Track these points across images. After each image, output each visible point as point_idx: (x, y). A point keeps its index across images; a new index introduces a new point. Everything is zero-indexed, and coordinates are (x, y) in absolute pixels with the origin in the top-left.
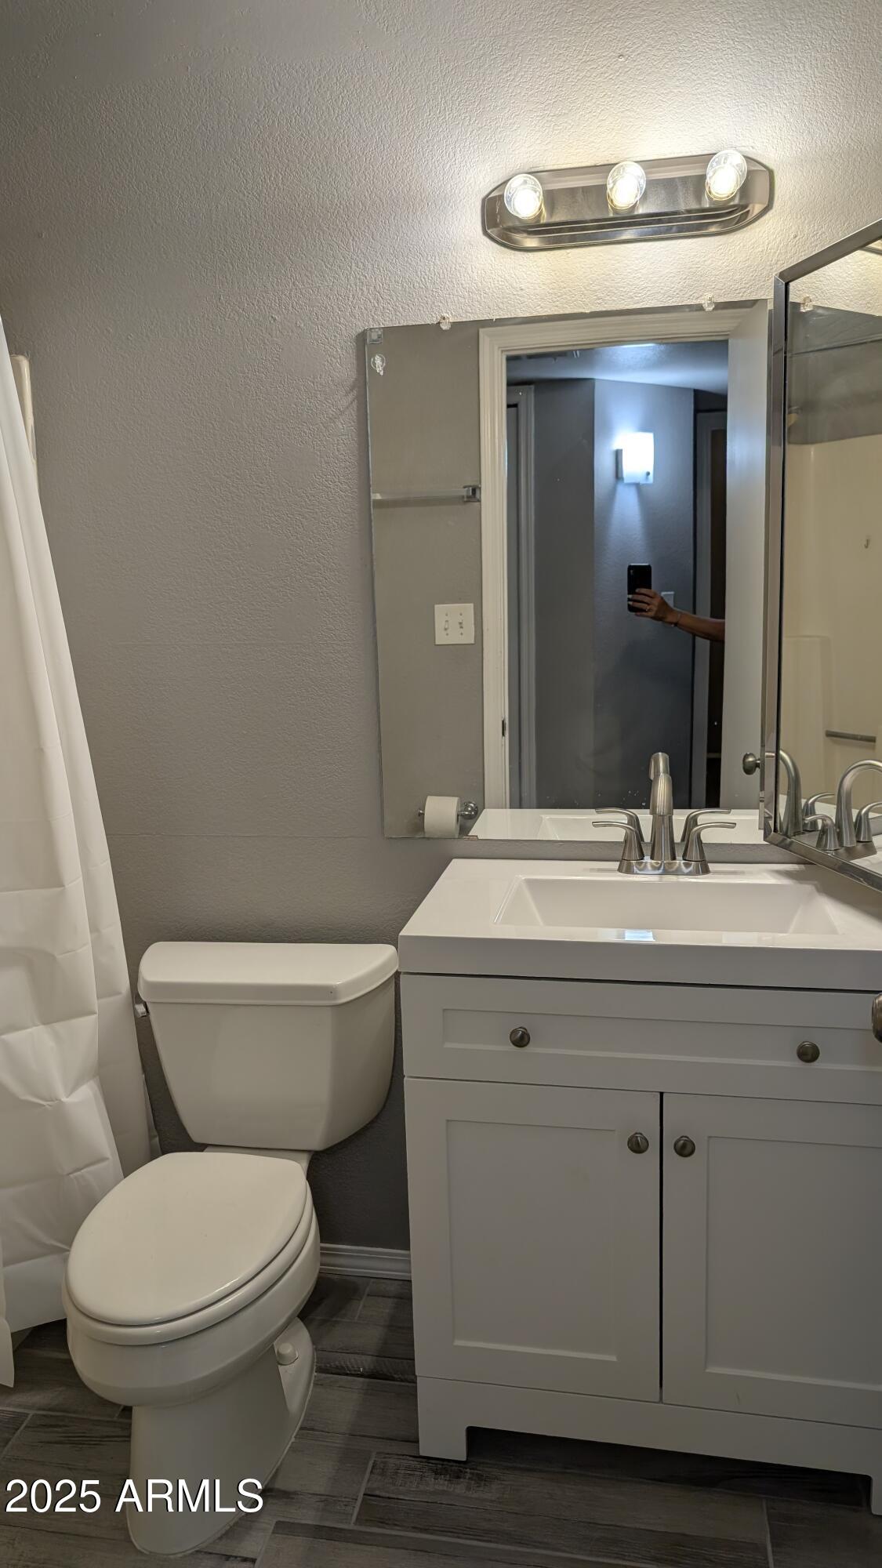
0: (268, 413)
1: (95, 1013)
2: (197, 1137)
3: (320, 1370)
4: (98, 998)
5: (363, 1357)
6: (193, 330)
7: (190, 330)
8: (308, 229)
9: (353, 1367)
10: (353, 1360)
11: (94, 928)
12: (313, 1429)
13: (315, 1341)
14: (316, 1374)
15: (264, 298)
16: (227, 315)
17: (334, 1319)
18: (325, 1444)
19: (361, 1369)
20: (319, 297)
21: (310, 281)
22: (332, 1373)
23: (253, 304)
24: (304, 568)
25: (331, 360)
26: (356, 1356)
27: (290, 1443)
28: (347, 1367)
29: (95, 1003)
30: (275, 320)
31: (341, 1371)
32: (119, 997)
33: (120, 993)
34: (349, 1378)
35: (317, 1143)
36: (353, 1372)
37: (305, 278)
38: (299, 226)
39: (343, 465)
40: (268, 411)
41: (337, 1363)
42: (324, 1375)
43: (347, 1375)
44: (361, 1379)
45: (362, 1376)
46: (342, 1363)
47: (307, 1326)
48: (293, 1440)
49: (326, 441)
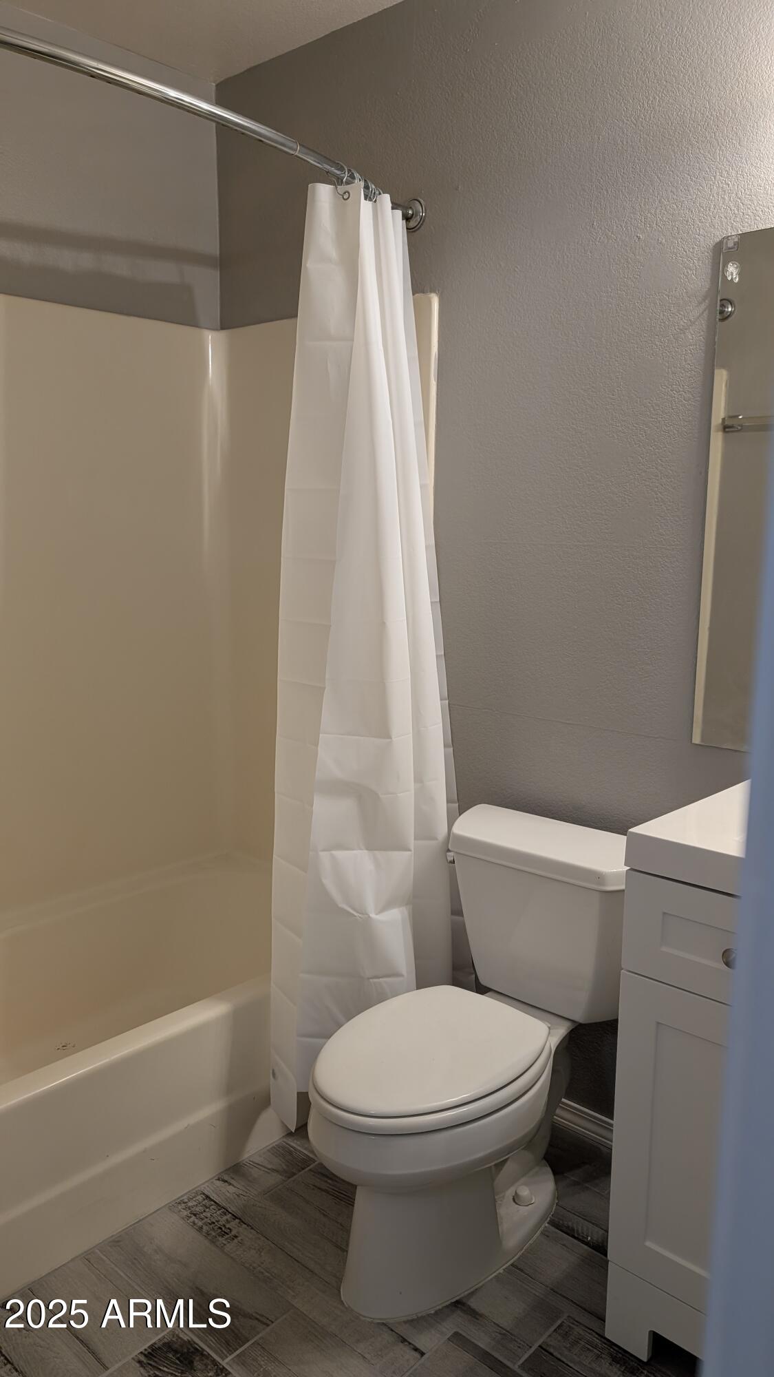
0: (625, 329)
1: (410, 850)
2: (484, 981)
3: (552, 1223)
4: (415, 839)
5: (597, 1229)
6: (568, 256)
7: (565, 257)
8: (678, 146)
9: (583, 1233)
10: (585, 1229)
11: (419, 778)
12: (522, 1271)
13: (559, 1196)
14: (547, 1225)
15: (632, 219)
16: (598, 240)
17: (587, 1185)
18: (528, 1287)
19: (589, 1238)
20: (682, 211)
21: (675, 197)
22: (562, 1231)
23: (621, 226)
24: (643, 474)
25: (688, 272)
26: (590, 1226)
27: (497, 1272)
28: (578, 1231)
29: (412, 843)
30: (639, 238)
31: (570, 1232)
32: (433, 843)
33: (437, 839)
34: (576, 1241)
35: (580, 1016)
36: (581, 1237)
37: (670, 194)
38: (670, 145)
39: (689, 375)
40: (625, 326)
41: (570, 1224)
42: (553, 1229)
43: (573, 1237)
44: (586, 1247)
45: (587, 1244)
46: (575, 1226)
47: (556, 1182)
48: (501, 1271)
49: (676, 352)
